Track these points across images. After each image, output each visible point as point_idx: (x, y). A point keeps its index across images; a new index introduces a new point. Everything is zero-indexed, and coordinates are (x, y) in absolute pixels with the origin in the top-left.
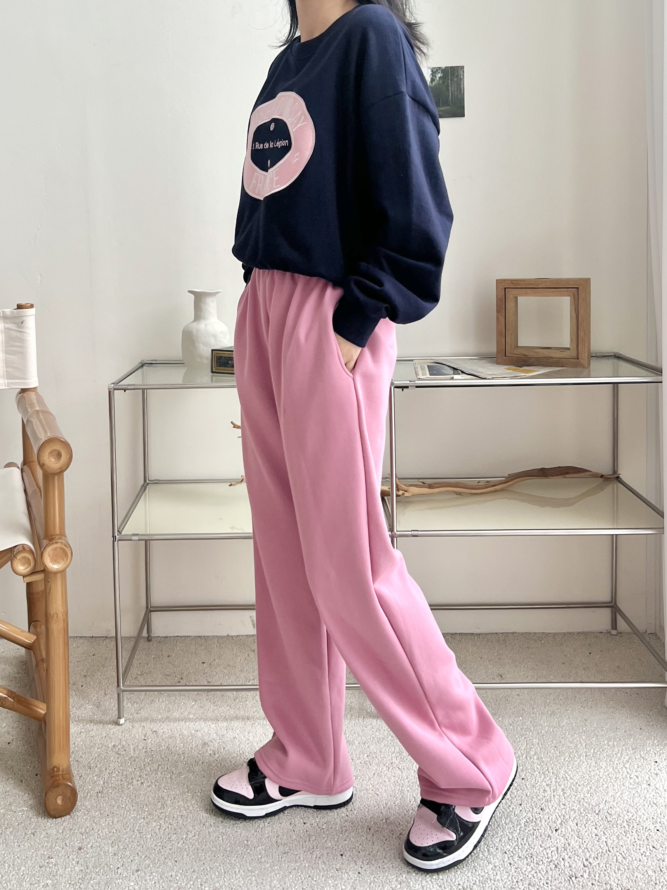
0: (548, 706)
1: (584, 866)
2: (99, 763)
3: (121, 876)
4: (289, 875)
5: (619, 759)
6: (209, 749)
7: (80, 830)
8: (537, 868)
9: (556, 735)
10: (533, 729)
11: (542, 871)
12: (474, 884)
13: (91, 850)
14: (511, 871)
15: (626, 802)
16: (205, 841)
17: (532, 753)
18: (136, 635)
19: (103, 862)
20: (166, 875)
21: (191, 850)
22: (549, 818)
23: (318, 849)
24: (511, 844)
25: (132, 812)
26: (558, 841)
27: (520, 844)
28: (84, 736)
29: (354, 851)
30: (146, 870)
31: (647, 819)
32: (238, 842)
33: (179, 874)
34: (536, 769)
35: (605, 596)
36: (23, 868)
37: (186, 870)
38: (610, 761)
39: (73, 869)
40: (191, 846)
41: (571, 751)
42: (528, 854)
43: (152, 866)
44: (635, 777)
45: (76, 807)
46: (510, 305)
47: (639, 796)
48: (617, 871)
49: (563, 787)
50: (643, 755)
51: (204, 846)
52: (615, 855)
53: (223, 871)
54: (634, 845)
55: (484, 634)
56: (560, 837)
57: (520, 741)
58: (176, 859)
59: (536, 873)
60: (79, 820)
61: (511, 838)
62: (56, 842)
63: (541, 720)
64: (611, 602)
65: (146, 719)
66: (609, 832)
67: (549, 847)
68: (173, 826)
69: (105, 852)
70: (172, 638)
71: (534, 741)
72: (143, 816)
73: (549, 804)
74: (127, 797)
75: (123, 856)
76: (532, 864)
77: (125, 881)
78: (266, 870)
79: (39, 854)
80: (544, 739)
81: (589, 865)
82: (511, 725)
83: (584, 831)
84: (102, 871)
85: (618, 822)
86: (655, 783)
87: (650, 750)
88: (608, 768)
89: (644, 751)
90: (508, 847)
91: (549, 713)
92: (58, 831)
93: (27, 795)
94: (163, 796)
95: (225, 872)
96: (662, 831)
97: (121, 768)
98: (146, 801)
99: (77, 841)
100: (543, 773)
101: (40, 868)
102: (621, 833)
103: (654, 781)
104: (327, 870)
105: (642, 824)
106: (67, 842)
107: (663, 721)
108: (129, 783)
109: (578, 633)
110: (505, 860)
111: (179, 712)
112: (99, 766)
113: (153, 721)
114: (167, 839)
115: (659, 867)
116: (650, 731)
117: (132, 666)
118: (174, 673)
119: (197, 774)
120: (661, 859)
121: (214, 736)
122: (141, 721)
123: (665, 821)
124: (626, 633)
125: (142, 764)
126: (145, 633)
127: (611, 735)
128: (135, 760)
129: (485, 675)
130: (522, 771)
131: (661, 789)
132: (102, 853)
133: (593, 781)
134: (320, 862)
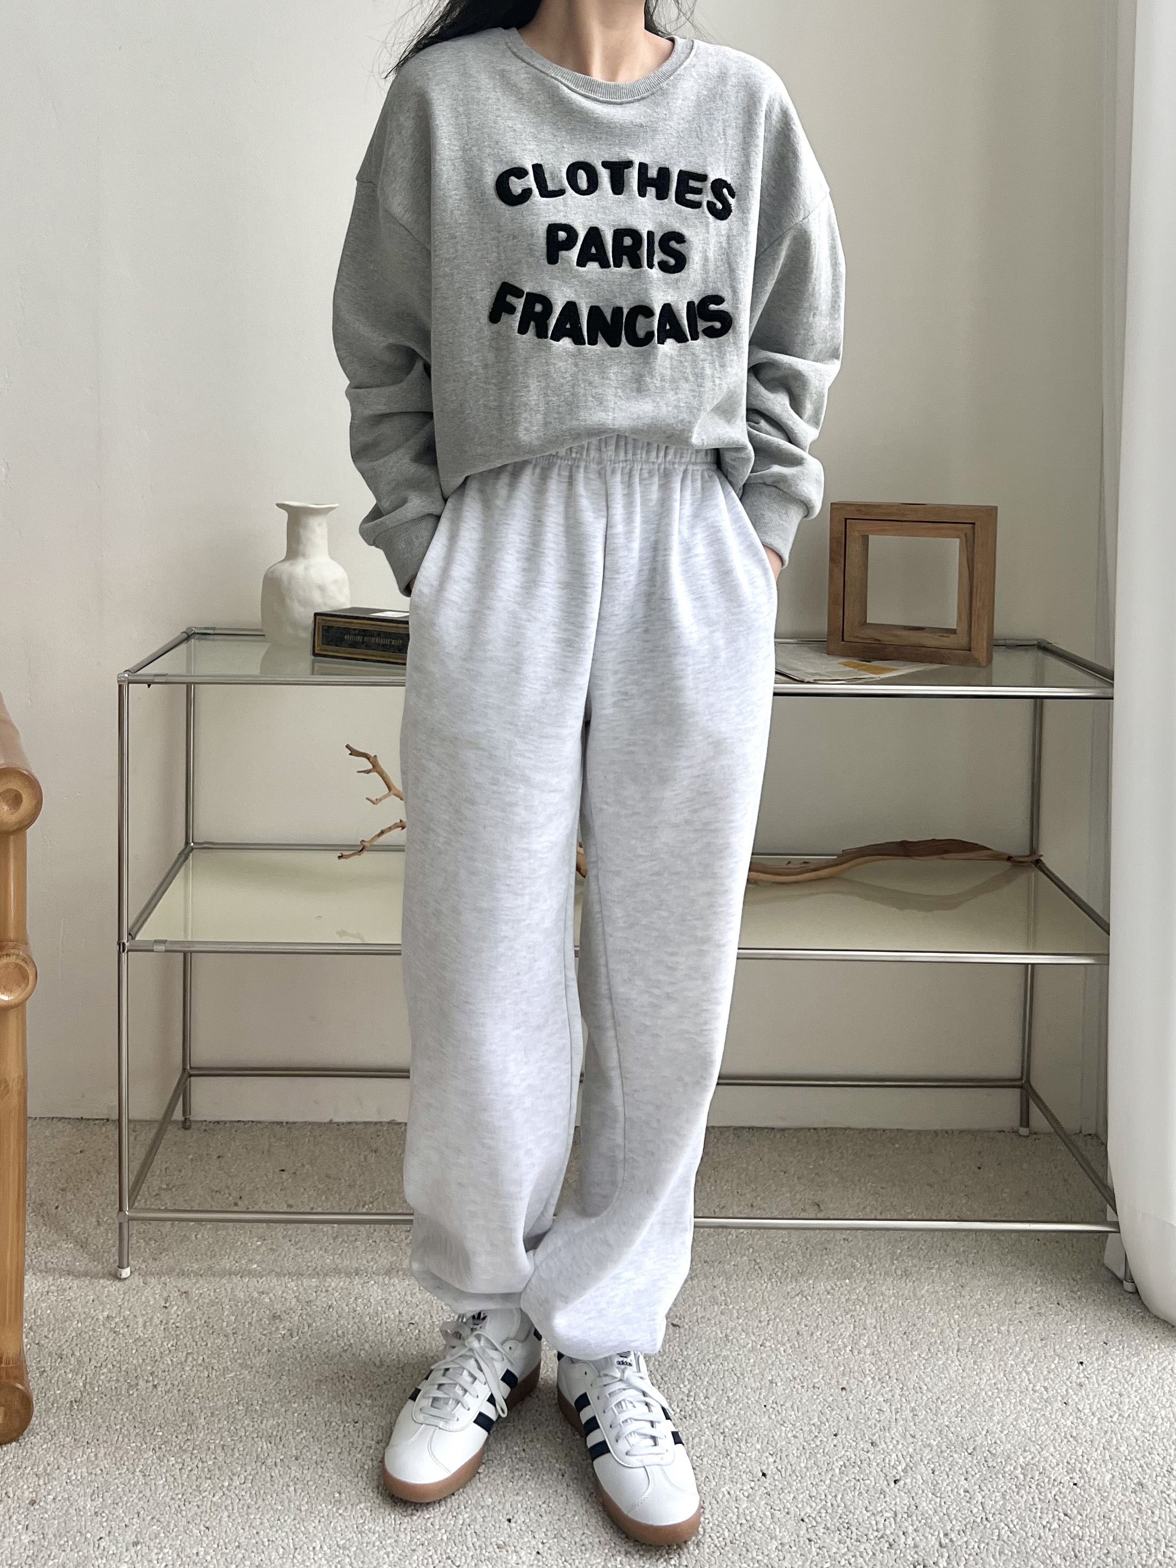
0: (897, 1259)
1: (941, 1545)
2: (78, 1348)
3: (105, 1554)
4: (412, 1556)
5: (1017, 1356)
6: (281, 1327)
7: (36, 1470)
8: (857, 1548)
9: (908, 1311)
10: (868, 1300)
11: (865, 1554)
13: (53, 1505)
14: (810, 1552)
15: (1023, 1433)
16: (262, 1492)
17: (863, 1343)
18: (160, 1118)
19: (73, 1527)
20: (187, 1552)
21: (236, 1508)
22: (884, 1460)
23: (468, 1510)
24: (814, 1504)
25: (132, 1439)
26: (898, 1500)
27: (829, 1505)
28: (53, 1299)
29: (532, 1514)
30: (152, 1544)
31: (1058, 1465)
32: (322, 1494)
33: (211, 1551)
34: (867, 1372)
35: (1009, 1067)
37: (225, 1544)
38: (1000, 1360)
39: (17, 1540)
40: (237, 1501)
41: (933, 1340)
42: (842, 1524)
43: (162, 1535)
44: (1043, 1389)
45: (30, 1426)
47: (1047, 1423)
48: (998, 1556)
49: (913, 1405)
50: (1059, 1351)
51: (260, 1501)
52: (997, 1528)
53: (292, 1546)
54: (1031, 1511)
55: (793, 1129)
56: (903, 1494)
57: (842, 1323)
58: (207, 1525)
59: (854, 1556)
60: (35, 1452)
61: (815, 1494)
63: (883, 1284)
64: (1020, 1079)
65: (170, 1271)
66: (990, 1487)
67: (881, 1512)
68: (205, 1465)
69: (78, 1510)
70: (227, 1125)
71: (868, 1322)
72: (152, 1447)
73: (887, 1434)
74: (125, 1410)
75: (111, 1517)
76: (848, 1541)
77: (112, 1562)
78: (370, 1546)
80: (885, 1319)
81: (949, 1544)
82: (828, 1293)
83: (945, 1484)
84: (70, 1543)
85: (1006, 1469)
86: (1077, 1400)
87: (1072, 1341)
88: (996, 1373)
89: (1062, 1343)
90: (808, 1510)
91: (899, 1272)
94: (191, 1409)
95: (296, 1549)
96: (1083, 1486)
97: (118, 1359)
98: (159, 1417)
99: (29, 1488)
100: (879, 1379)
103: (1074, 1397)
104: (480, 1547)
105: (1047, 1473)
106: (10, 1489)
107: (1099, 1291)
108: (130, 1386)
109: (961, 1132)
110: (802, 1533)
111: (231, 1258)
112: (78, 1354)
113: (183, 1274)
114: (194, 1487)
115: (1073, 1550)
116: (1073, 1308)
117: (149, 1174)
118: (228, 1187)
119: (257, 1372)
120: (1078, 1535)
121: (293, 1303)
122: (160, 1274)
123: (1088, 1469)
124: (1045, 1134)
125: (157, 1351)
126: (178, 1115)
127: (1007, 1313)
128: (144, 1345)
129: (789, 1203)
130: (844, 1374)
131: (1087, 1411)
132: (72, 1511)
133: (968, 1396)
134: (468, 1533)
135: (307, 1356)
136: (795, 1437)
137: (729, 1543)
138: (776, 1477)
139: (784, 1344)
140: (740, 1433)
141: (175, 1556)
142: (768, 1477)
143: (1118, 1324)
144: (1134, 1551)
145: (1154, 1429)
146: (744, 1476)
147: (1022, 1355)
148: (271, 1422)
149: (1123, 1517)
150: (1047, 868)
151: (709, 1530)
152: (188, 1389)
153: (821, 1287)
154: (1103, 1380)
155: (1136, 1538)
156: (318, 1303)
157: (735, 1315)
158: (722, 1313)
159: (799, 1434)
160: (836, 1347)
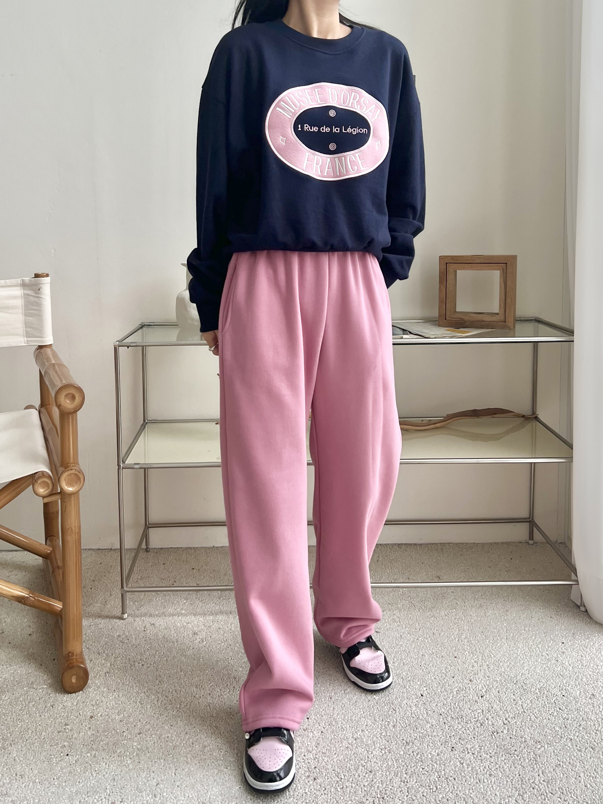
0: (477, 600)
1: (504, 724)
2: (106, 649)
3: (126, 738)
5: (533, 641)
6: (198, 638)
7: (91, 703)
8: (466, 726)
9: (483, 622)
10: (465, 619)
11: (470, 729)
12: (415, 739)
13: (101, 718)
14: (445, 728)
15: (538, 674)
16: (195, 709)
17: (463, 637)
18: (136, 547)
19: (111, 727)
20: (163, 736)
21: (184, 717)
22: (476, 687)
24: (445, 708)
25: (134, 688)
26: (483, 704)
27: (452, 707)
28: (93, 628)
29: (318, 716)
30: (147, 733)
31: (555, 687)
33: (174, 736)
34: (466, 649)
35: (524, 514)
36: (44, 733)
37: (180, 732)
38: (526, 643)
39: (86, 733)
40: (184, 713)
41: (495, 635)
42: (459, 716)
43: (151, 729)
44: (546, 655)
45: (88, 684)
46: (450, 277)
47: (549, 670)
48: (530, 728)
49: (487, 663)
50: (553, 638)
51: (194, 713)
52: (529, 715)
54: (544, 708)
55: (425, 544)
56: (485, 702)
57: (453, 628)
58: (171, 724)
59: (465, 729)
60: (91, 695)
61: (445, 703)
62: (72, 713)
63: (471, 611)
64: (530, 518)
65: (145, 615)
66: (524, 697)
67: (476, 710)
68: (168, 698)
69: (112, 720)
70: (166, 549)
71: (465, 627)
72: (144, 691)
73: (477, 676)
74: (130, 676)
75: (127, 722)
76: (462, 723)
77: (129, 742)
79: (57, 722)
80: (473, 626)
81: (508, 723)
82: (446, 616)
83: (504, 697)
84: (110, 734)
85: (531, 690)
87: (558, 634)
88: (525, 648)
89: (553, 634)
90: (443, 710)
91: (478, 606)
92: (73, 704)
93: (46, 676)
94: (161, 675)
96: (567, 696)
97: (125, 654)
98: (146, 679)
99: (89, 711)
100: (471, 653)
101: (59, 733)
102: (534, 698)
103: (561, 658)
105: (551, 691)
106: (81, 712)
107: (569, 611)
108: (133, 666)
109: (502, 543)
110: (441, 720)
111: (173, 608)
112: (106, 652)
113: (151, 616)
115: (564, 724)
116: (558, 619)
118: (169, 577)
120: (566, 718)
121: (203, 627)
122: (141, 616)
123: (569, 689)
124: (541, 543)
126: (144, 546)
127: (527, 622)
128: (136, 647)
129: (426, 577)
130: (455, 651)
131: (567, 664)
132: (110, 720)
133: (512, 659)
135: (211, 650)
136: (435, 678)
137: (408, 725)
138: (427, 696)
139: (427, 639)
140: (410, 678)
141: (158, 738)
142: (424, 696)
143: (579, 625)
144: (592, 724)
146: (413, 696)
147: (536, 640)
148: (196, 679)
149: (586, 710)
151: (399, 720)
152: (159, 667)
153: (442, 613)
154: (573, 650)
155: (593, 718)
156: (214, 627)
157: (404, 626)
158: (398, 626)
159: (437, 678)
160: (451, 639)
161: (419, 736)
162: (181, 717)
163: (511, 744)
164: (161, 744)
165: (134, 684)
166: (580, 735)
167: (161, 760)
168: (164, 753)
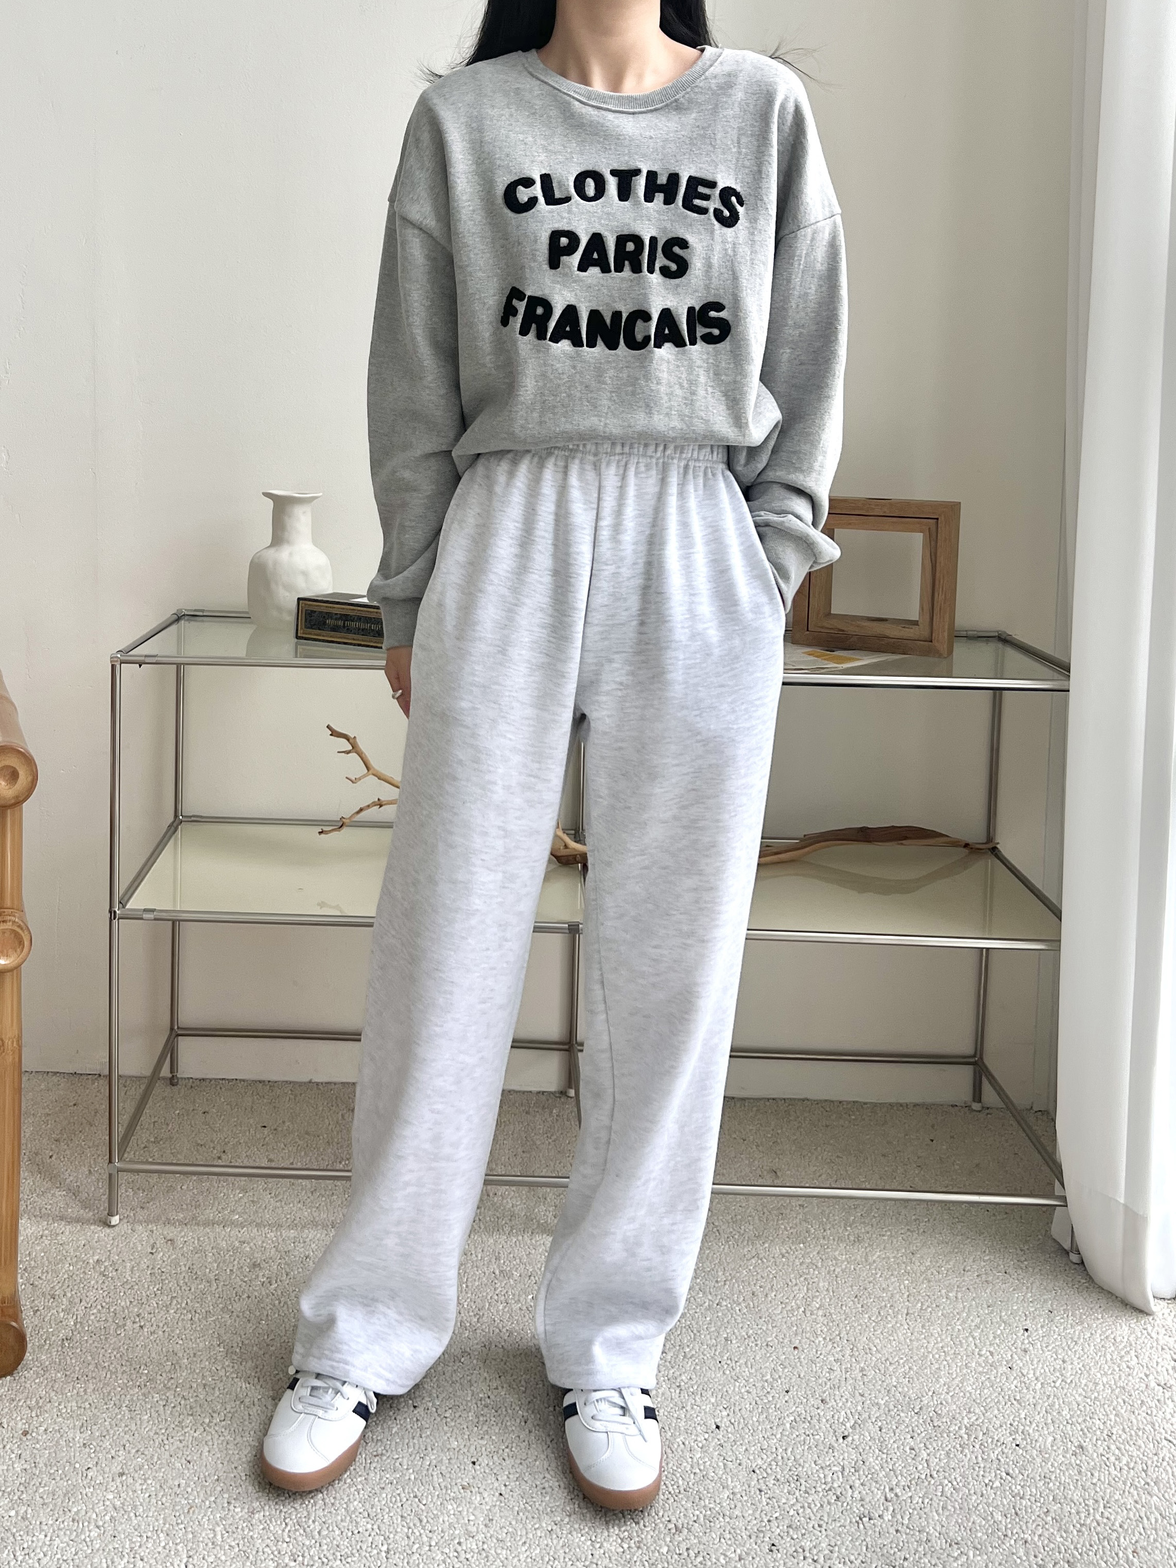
0: (850, 1226)
1: (886, 1499)
2: (69, 1289)
3: (93, 1483)
4: (381, 1494)
5: (964, 1322)
6: (261, 1275)
7: (28, 1402)
8: (805, 1499)
9: (860, 1276)
10: (822, 1266)
11: (813, 1506)
12: (695, 1521)
13: (45, 1436)
14: (760, 1502)
15: (968, 1395)
16: (241, 1429)
17: (816, 1304)
18: (149, 1075)
19: (63, 1457)
20: (170, 1484)
21: (216, 1444)
22: (833, 1417)
23: (435, 1452)
24: (765, 1457)
25: (119, 1376)
26: (846, 1455)
27: (780, 1458)
29: (495, 1458)
30: (136, 1475)
31: (1001, 1426)
33: (192, 1483)
34: (819, 1332)
35: (963, 1045)
37: (205, 1477)
38: (948, 1325)
39: (11, 1467)
40: (217, 1436)
41: (883, 1304)
42: (791, 1476)
43: (146, 1467)
44: (988, 1354)
45: (24, 1362)
47: (992, 1386)
48: (941, 1511)
49: (862, 1365)
50: (1005, 1318)
51: (239, 1439)
52: (941, 1484)
54: (974, 1469)
55: (753, 1099)
56: (851, 1450)
57: (796, 1284)
58: (188, 1459)
59: (803, 1507)
60: (27, 1386)
61: (766, 1447)
63: (837, 1250)
64: (974, 1055)
65: (156, 1220)
66: (935, 1445)
67: (830, 1465)
68: (188, 1402)
69: (68, 1442)
70: (212, 1082)
71: (821, 1284)
72: (138, 1383)
73: (837, 1392)
74: (113, 1349)
75: (98, 1448)
76: (797, 1493)
77: (99, 1491)
80: (838, 1283)
81: (895, 1499)
82: (783, 1256)
83: (892, 1441)
84: (60, 1472)
85: (951, 1429)
86: (1021, 1365)
87: (1019, 1310)
88: (943, 1337)
89: (1008, 1310)
90: (760, 1462)
91: (852, 1238)
94: (174, 1349)
96: (1025, 1447)
97: (107, 1300)
98: (145, 1357)
99: (21, 1419)
100: (830, 1340)
103: (1019, 1362)
104: (446, 1487)
105: (991, 1434)
107: (1046, 1262)
108: (118, 1326)
109: (915, 1105)
110: (753, 1483)
111: (215, 1209)
112: (69, 1295)
113: (168, 1222)
114: (176, 1423)
115: (1014, 1507)
116: (1020, 1277)
117: (138, 1128)
118: (212, 1141)
119: (238, 1316)
120: (1019, 1493)
121: (272, 1252)
122: (148, 1222)
123: (1031, 1431)
124: (997, 1109)
125: (144, 1294)
126: (165, 1072)
127: (955, 1280)
128: (132, 1288)
129: (748, 1170)
130: (796, 1334)
131: (1031, 1376)
132: (62, 1443)
133: (915, 1358)
134: (435, 1473)
135: (284, 1302)
136: (748, 1392)
137: (682, 1491)
138: (729, 1430)
139: (739, 1304)
140: (695, 1387)
141: (158, 1486)
142: (721, 1429)
143: (1063, 1293)
144: (1073, 1511)
145: (1096, 1394)
146: (699, 1428)
147: (969, 1321)
149: (1063, 1478)
150: (1003, 856)
152: (173, 1331)
153: (776, 1251)
154: (1047, 1347)
155: (1075, 1498)
156: (297, 1253)
159: (752, 1390)
160: (789, 1308)
161: (705, 1516)
162: (210, 1443)
163: (897, 1545)
164: (164, 1500)
165: (119, 1367)
166: (1046, 1534)
167: (161, 1535)
168: (168, 1519)
